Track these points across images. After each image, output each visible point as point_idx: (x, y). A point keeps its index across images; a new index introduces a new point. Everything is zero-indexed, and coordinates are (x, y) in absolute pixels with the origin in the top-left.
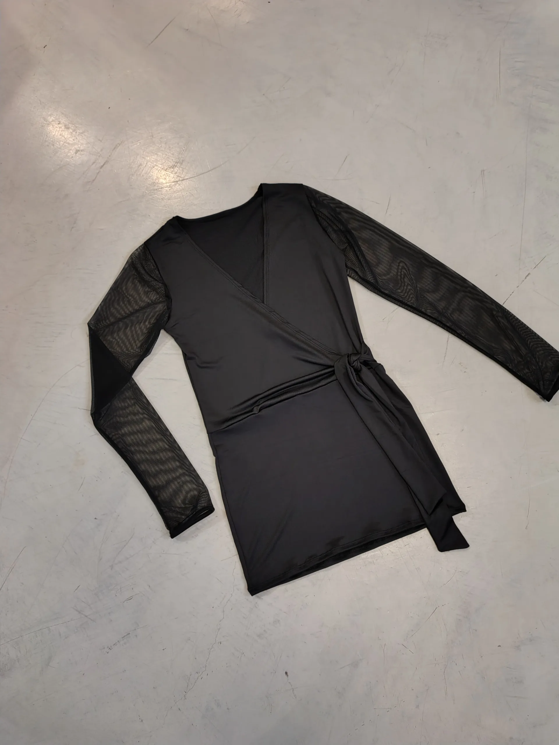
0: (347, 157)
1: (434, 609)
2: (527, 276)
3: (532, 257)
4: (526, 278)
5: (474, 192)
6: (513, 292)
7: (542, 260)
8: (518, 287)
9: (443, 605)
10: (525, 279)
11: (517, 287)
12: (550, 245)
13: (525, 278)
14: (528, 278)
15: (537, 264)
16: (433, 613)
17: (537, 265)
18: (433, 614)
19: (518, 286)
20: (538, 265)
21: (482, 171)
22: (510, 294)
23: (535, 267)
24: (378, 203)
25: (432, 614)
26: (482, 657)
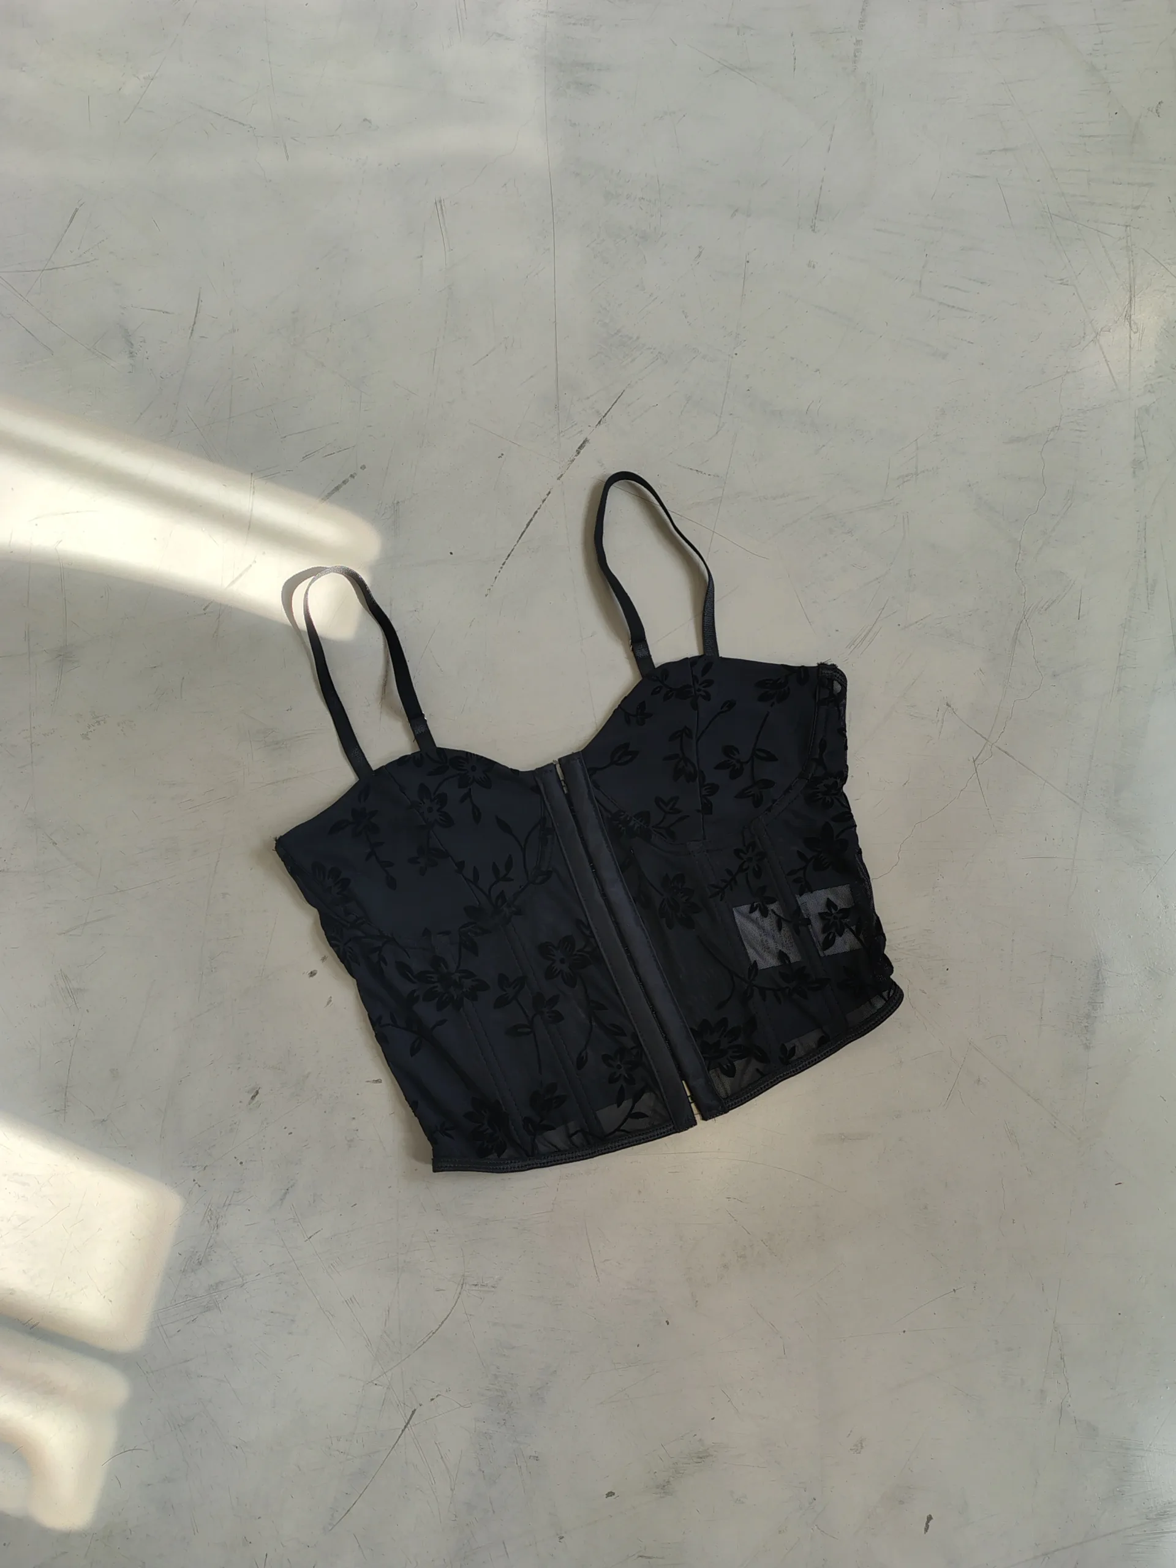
0: (77, 210)
1: (408, 1418)
2: (581, 447)
3: (588, 398)
4: (578, 453)
5: (421, 257)
6: (549, 493)
7: (616, 402)
8: (561, 479)
9: (432, 1400)
10: (576, 456)
11: (559, 479)
12: (633, 360)
13: (576, 454)
14: (582, 451)
15: (604, 415)
16: (405, 1427)
17: (604, 417)
18: (407, 1429)
19: (562, 475)
20: (606, 414)
21: (436, 203)
22: (543, 499)
23: (599, 422)
24: (167, 312)
25: (403, 1431)
26: (562, 1538)
